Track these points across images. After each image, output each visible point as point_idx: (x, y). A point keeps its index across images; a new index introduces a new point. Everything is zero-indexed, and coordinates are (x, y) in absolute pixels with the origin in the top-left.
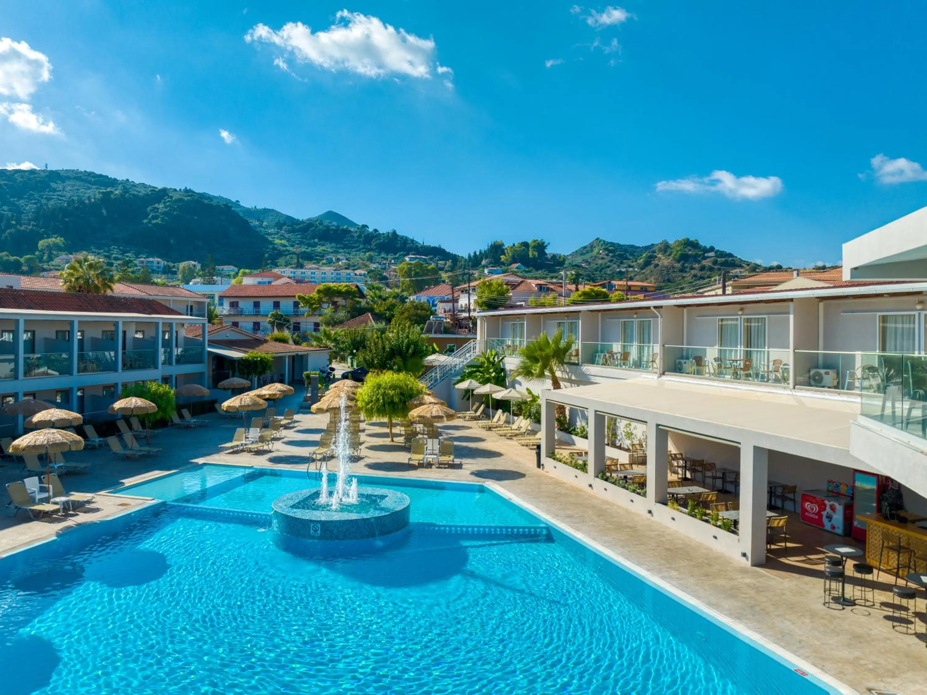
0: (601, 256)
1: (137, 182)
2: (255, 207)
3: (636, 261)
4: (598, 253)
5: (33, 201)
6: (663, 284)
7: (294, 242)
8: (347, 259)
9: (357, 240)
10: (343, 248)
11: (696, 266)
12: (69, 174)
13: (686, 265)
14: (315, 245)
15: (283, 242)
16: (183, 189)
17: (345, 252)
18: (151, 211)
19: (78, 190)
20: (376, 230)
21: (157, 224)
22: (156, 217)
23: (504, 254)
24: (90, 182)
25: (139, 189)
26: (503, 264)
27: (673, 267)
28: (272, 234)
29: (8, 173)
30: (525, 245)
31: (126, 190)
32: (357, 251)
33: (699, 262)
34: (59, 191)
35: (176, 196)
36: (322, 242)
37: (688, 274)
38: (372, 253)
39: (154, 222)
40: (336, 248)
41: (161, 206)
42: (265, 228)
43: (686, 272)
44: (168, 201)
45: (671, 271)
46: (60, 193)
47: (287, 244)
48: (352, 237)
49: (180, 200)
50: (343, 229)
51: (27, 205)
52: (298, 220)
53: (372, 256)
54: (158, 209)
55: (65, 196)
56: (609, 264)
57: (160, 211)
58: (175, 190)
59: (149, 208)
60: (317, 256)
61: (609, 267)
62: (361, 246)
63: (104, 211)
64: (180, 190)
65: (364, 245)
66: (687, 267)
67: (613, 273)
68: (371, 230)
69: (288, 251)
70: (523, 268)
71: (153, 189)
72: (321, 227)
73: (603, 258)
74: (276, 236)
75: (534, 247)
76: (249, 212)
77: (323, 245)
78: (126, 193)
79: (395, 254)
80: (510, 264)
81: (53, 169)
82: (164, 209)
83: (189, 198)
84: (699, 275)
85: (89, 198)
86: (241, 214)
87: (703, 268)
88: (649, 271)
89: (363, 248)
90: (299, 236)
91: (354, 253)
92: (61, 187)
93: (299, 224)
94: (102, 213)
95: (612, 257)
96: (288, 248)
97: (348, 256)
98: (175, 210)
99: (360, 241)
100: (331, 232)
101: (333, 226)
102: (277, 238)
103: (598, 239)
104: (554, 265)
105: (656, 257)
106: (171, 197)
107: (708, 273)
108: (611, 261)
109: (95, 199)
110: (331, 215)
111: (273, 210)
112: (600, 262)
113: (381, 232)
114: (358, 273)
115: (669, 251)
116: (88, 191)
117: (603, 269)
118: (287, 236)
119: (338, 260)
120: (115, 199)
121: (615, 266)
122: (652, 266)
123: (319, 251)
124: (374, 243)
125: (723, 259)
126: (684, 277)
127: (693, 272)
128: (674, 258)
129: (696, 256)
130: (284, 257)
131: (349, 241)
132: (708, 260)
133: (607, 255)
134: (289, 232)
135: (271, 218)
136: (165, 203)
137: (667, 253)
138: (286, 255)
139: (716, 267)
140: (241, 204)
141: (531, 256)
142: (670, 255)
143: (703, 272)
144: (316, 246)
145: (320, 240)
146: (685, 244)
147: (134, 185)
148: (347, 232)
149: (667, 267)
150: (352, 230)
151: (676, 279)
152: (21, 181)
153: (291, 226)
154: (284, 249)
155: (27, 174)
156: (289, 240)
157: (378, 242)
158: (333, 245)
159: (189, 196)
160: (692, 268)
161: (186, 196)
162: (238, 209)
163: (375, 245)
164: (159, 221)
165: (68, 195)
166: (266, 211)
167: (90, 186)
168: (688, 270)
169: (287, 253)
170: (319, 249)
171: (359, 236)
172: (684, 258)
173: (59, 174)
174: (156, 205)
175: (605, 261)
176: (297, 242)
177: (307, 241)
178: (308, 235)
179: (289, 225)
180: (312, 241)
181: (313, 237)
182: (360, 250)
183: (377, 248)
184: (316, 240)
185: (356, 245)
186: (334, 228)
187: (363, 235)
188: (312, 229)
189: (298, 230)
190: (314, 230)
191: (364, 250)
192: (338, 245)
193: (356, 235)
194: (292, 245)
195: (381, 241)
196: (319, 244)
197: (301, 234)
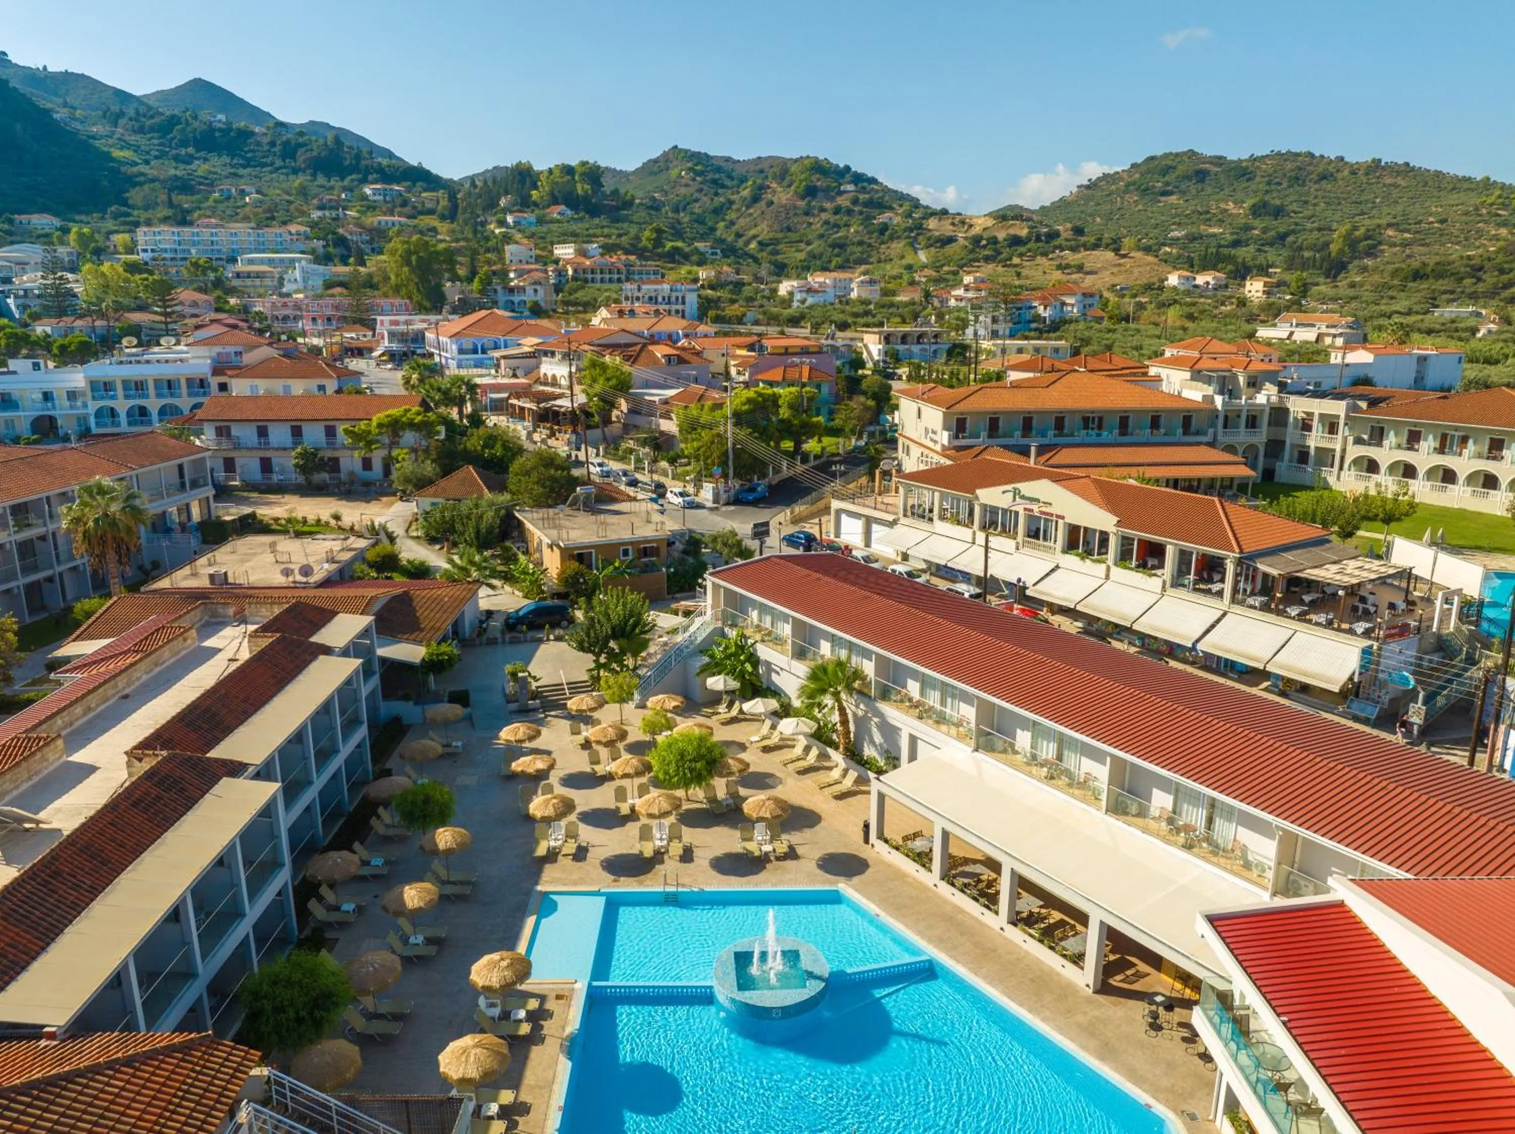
0: (684, 181)
2: (45, 68)
3: (738, 193)
4: (680, 176)
6: (780, 235)
7: (148, 153)
8: (258, 192)
9: (269, 151)
10: (244, 167)
11: (828, 205)
13: (813, 203)
14: (188, 160)
15: (128, 154)
17: (250, 176)
23: (536, 187)
26: (536, 204)
27: (795, 207)
28: (101, 136)
30: (568, 170)
32: (272, 173)
33: (832, 199)
36: (202, 154)
37: (817, 219)
40: (232, 166)
43: (813, 215)
45: (792, 213)
47: (135, 158)
48: (259, 144)
50: (239, 129)
56: (696, 195)
60: (200, 184)
61: (696, 201)
62: (279, 163)
65: (284, 160)
66: (814, 207)
67: (704, 212)
69: (143, 174)
70: (569, 212)
72: (196, 124)
73: (687, 185)
74: (110, 141)
75: (583, 174)
77: (206, 160)
79: (342, 179)
80: (548, 206)
84: (832, 220)
87: (837, 211)
88: (759, 212)
89: (282, 168)
90: (156, 142)
95: (701, 183)
96: (140, 168)
97: (259, 184)
99: (275, 154)
100: (218, 134)
101: (220, 121)
102: (114, 146)
103: (676, 147)
104: (618, 208)
105: (769, 187)
107: (845, 218)
108: (700, 190)
110: (199, 86)
111: (83, 76)
112: (683, 191)
114: (293, 231)
115: (788, 178)
117: (688, 204)
118: (132, 139)
119: (243, 193)
121: (705, 199)
122: (763, 203)
123: (200, 173)
124: (302, 156)
125: (867, 196)
126: (811, 224)
127: (824, 216)
128: (796, 192)
129: (827, 190)
130: (137, 188)
131: (253, 151)
132: (845, 196)
133: (694, 180)
135: (82, 92)
137: (785, 183)
138: (141, 184)
139: (856, 209)
141: (580, 191)
142: (789, 186)
143: (838, 217)
144: (192, 163)
145: (198, 151)
146: (812, 169)
148: (245, 134)
149: (784, 206)
150: (257, 130)
151: (798, 226)
153: (137, 120)
154: (134, 169)
156: (136, 149)
157: (308, 155)
158: (225, 160)
160: (823, 210)
162: (8, 75)
163: (305, 161)
166: (67, 78)
168: (816, 212)
169: (142, 179)
170: (201, 168)
171: (273, 144)
172: (811, 192)
175: (691, 190)
176: (154, 153)
177: (174, 152)
178: (173, 139)
179: (131, 119)
180: (183, 152)
181: (184, 143)
182: (277, 169)
183: (308, 167)
184: (191, 150)
185: (269, 160)
186: (221, 125)
187: (279, 142)
188: (179, 127)
189: (152, 129)
190: (183, 130)
191: (284, 171)
192: (235, 161)
193: (265, 140)
194: (147, 162)
195: (315, 153)
196: (197, 159)
197: (159, 138)
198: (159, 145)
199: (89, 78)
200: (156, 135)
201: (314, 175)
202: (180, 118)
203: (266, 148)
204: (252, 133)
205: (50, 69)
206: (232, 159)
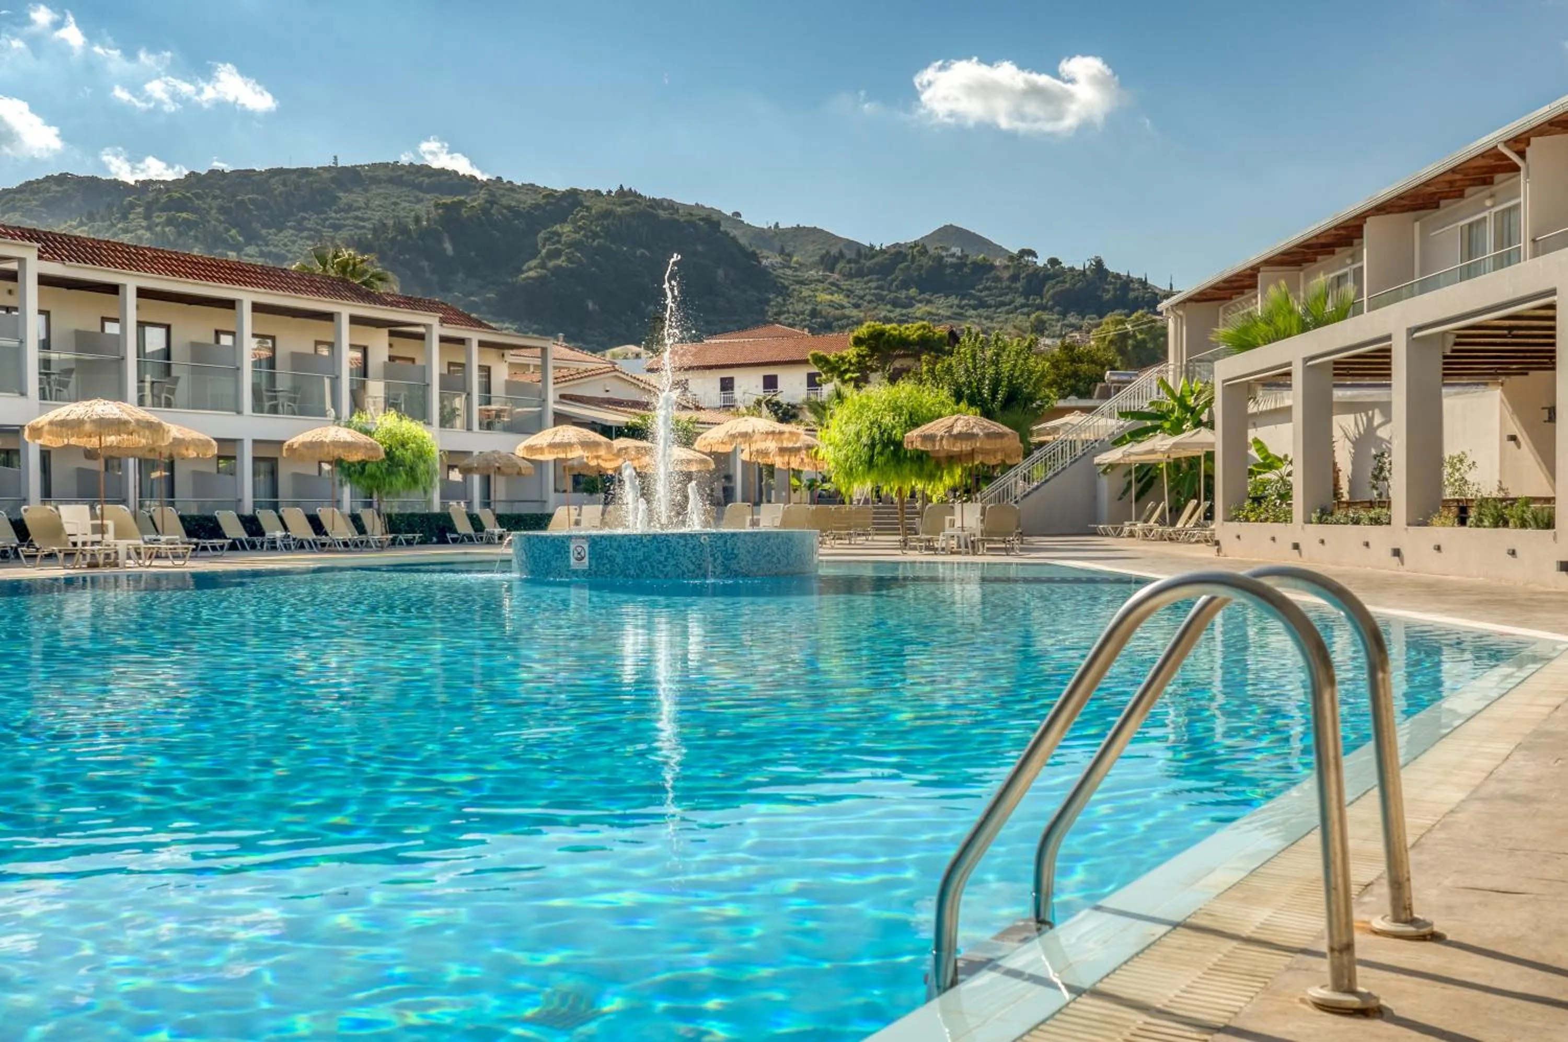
1: (518, 182)
2: (777, 225)
5: (305, 234)
7: (862, 298)
9: (1009, 287)
10: (975, 308)
12: (381, 173)
15: (837, 298)
16: (615, 189)
17: (980, 316)
18: (546, 240)
19: (395, 204)
20: (1054, 262)
21: (558, 268)
22: (556, 254)
24: (419, 187)
25: (523, 197)
28: (811, 282)
29: (256, 178)
31: (492, 201)
32: (1008, 313)
34: (359, 208)
35: (598, 206)
36: (927, 296)
38: (1045, 316)
39: (551, 264)
40: (959, 306)
41: (567, 228)
42: (796, 270)
44: (583, 218)
46: (359, 214)
47: (845, 302)
48: (998, 279)
49: (607, 214)
50: (974, 263)
51: (294, 242)
52: (872, 248)
53: (1043, 322)
54: (560, 235)
55: (370, 219)
57: (564, 239)
58: (598, 193)
59: (542, 235)
62: (1020, 300)
63: (448, 247)
64: (610, 192)
65: (1027, 298)
68: (1041, 262)
69: (848, 317)
71: (550, 195)
72: (924, 261)
74: (820, 286)
76: (760, 235)
77: (929, 302)
78: (492, 203)
81: (348, 165)
82: (574, 236)
83: (627, 208)
85: (417, 220)
86: (743, 241)
89: (1022, 306)
90: (873, 285)
91: (1003, 317)
92: (361, 201)
93: (873, 257)
94: (445, 250)
96: (847, 312)
97: (987, 324)
98: (595, 235)
99: (1016, 291)
100: (948, 271)
101: (953, 255)
102: (824, 290)
106: (588, 209)
109: (428, 220)
110: (950, 233)
113: (1066, 265)
116: (418, 207)
118: (845, 284)
120: (469, 218)
123: (917, 314)
124: (1050, 290)
131: (990, 289)
134: (850, 276)
135: (811, 248)
136: (574, 222)
140: (746, 219)
144: (912, 306)
147: (512, 188)
148: (984, 268)
150: (997, 263)
152: (281, 194)
153: (856, 262)
154: (838, 312)
155: (294, 177)
156: (849, 293)
157: (1058, 288)
158: (953, 300)
159: (627, 204)
161: (620, 206)
162: (734, 232)
163: (1053, 297)
164: (561, 261)
165: (378, 215)
166: (799, 232)
167: (421, 195)
169: (844, 322)
170: (920, 310)
171: (1015, 278)
173: (358, 173)
174: (557, 228)
176: (868, 298)
177: (893, 295)
178: (894, 280)
179: (849, 262)
180: (903, 294)
181: (905, 285)
182: (1016, 308)
183: (1057, 304)
184: (913, 292)
185: (1007, 298)
186: (954, 260)
187: (1023, 275)
188: (902, 266)
189: (871, 271)
190: (908, 267)
191: (1026, 310)
192: (964, 302)
193: (1006, 275)
194: (857, 306)
195: (1067, 285)
196: (920, 301)
197: (878, 280)
198: (876, 288)
199: (822, 231)
200: (875, 277)
201: (1064, 314)
202: (906, 255)
203: (1006, 283)
204: (992, 267)
205: (781, 226)
206: (961, 300)
